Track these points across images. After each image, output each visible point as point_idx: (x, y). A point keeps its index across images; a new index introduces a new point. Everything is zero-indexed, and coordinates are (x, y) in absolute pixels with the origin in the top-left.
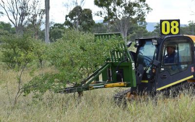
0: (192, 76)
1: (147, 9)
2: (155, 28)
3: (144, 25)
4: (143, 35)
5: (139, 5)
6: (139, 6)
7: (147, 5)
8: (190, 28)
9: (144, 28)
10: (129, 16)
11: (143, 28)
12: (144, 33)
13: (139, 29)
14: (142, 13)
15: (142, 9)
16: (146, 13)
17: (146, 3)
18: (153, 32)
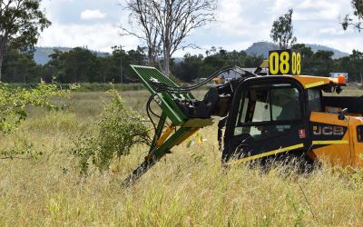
0: (301, 145)
1: (40, 22)
2: (51, 58)
3: (30, 52)
4: (27, 70)
5: (25, 13)
6: (25, 16)
7: (40, 15)
8: (114, 59)
9: (30, 57)
10: (7, 34)
11: (28, 57)
12: (29, 66)
13: (20, 59)
14: (31, 29)
15: (32, 21)
16: (39, 31)
17: (38, 10)
18: (46, 66)
